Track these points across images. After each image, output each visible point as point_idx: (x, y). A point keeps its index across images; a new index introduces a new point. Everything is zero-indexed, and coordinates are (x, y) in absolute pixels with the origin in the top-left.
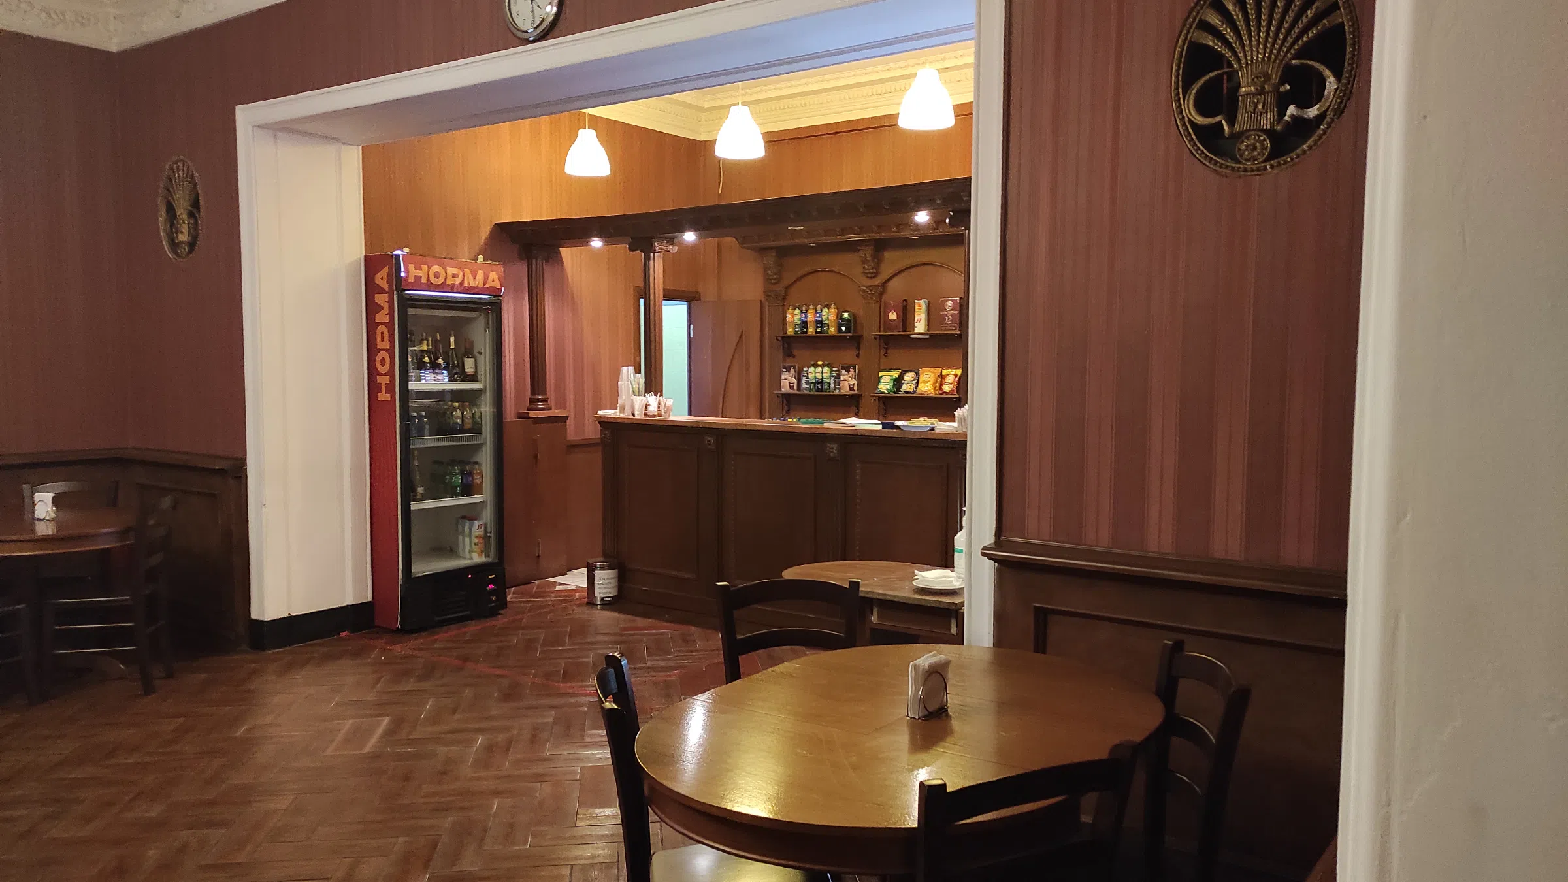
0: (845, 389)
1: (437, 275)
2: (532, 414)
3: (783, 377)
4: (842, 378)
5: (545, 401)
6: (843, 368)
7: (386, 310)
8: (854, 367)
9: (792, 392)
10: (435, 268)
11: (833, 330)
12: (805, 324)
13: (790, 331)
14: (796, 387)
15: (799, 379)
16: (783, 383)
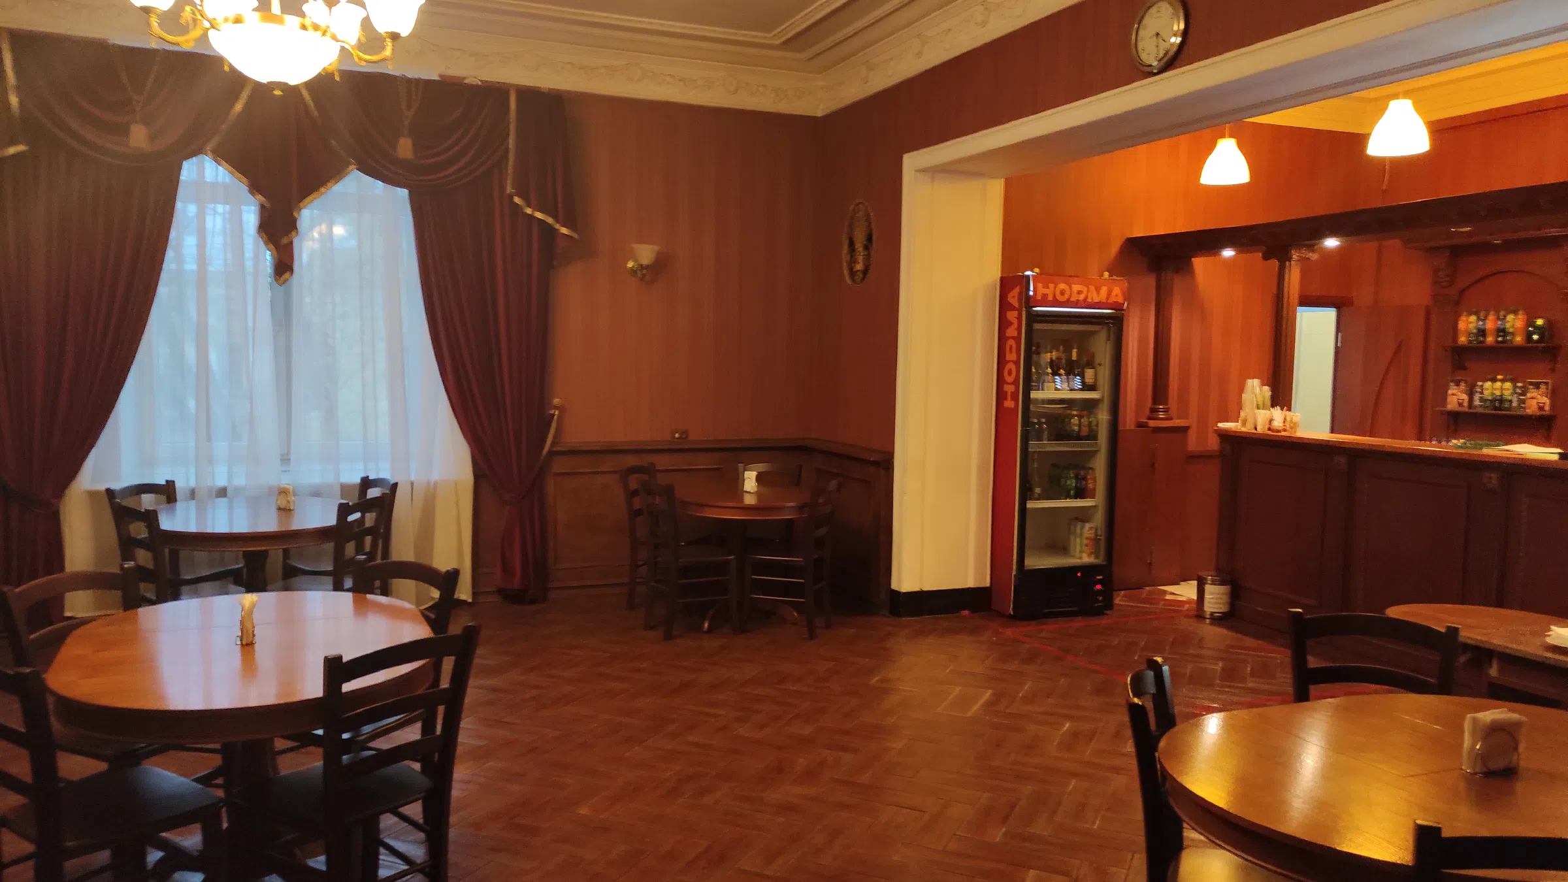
0: (1531, 408)
1: (1062, 293)
2: (1152, 423)
3: (1450, 392)
4: (1529, 395)
5: (1166, 411)
6: (1531, 383)
7: (1016, 325)
8: (1546, 383)
9: (1460, 409)
10: (1062, 286)
11: (1519, 339)
12: (1482, 332)
13: (1463, 340)
14: (1466, 404)
15: (1471, 394)
16: (1449, 399)
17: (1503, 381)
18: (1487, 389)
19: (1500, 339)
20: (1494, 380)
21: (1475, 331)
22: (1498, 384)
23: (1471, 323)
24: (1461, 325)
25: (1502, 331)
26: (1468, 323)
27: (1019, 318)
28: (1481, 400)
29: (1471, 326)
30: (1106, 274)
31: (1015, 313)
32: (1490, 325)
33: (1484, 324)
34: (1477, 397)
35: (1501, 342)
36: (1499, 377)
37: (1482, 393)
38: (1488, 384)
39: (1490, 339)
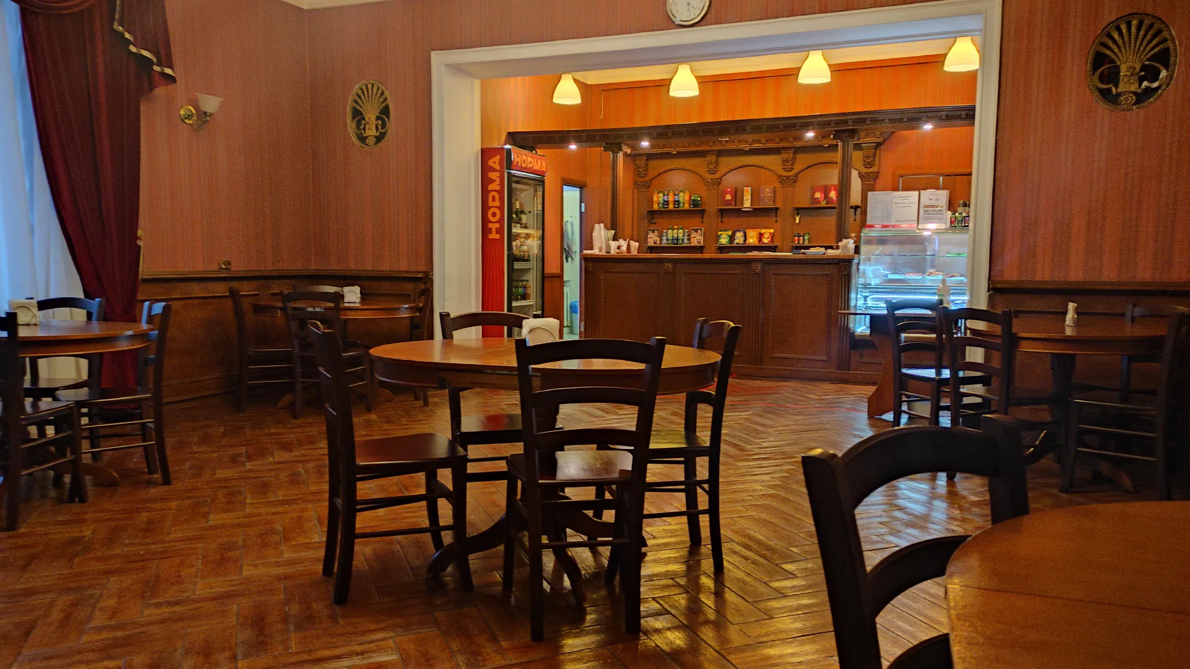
0: (694, 243)
1: (524, 162)
3: (649, 236)
4: (692, 236)
6: (693, 230)
8: (701, 229)
9: (656, 245)
11: (687, 206)
12: (667, 203)
13: (656, 207)
14: (658, 243)
15: (661, 237)
16: (649, 240)
17: (678, 229)
18: (670, 234)
19: (676, 206)
20: (673, 229)
21: (662, 202)
22: (675, 231)
23: (661, 197)
24: (655, 198)
25: (677, 202)
26: (658, 197)
28: (667, 240)
29: (660, 199)
32: (671, 199)
33: (668, 198)
34: (664, 238)
35: (678, 207)
36: (676, 227)
37: (667, 236)
38: (670, 231)
39: (671, 207)
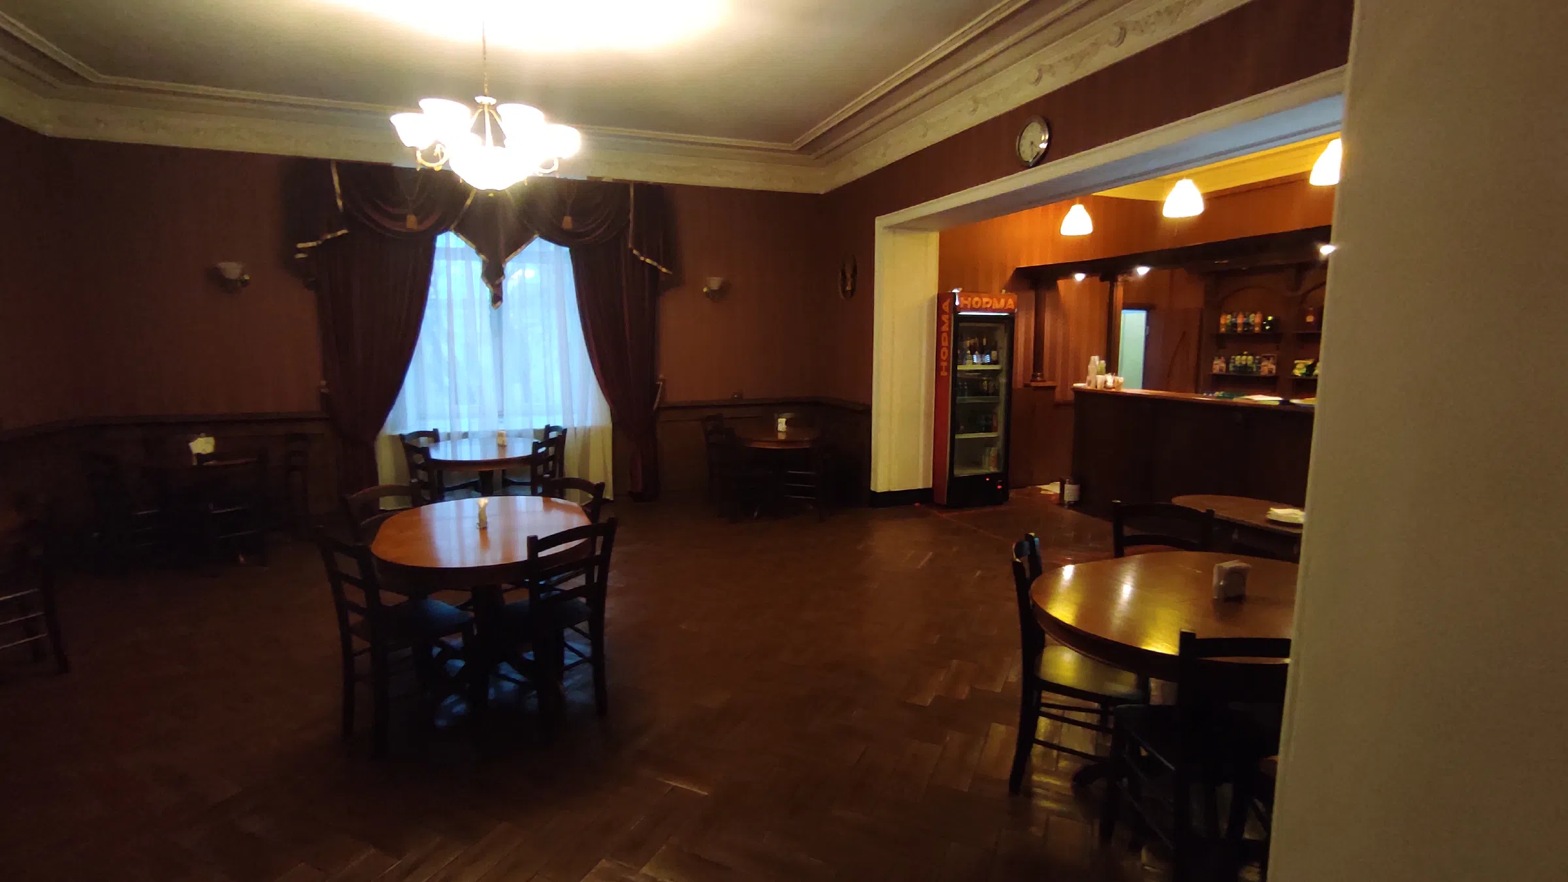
1: (977, 303)
6: (1264, 357)
7: (947, 325)
8: (1274, 356)
10: (976, 299)
11: (1257, 329)
12: (1235, 325)
14: (1225, 370)
19: (1246, 329)
21: (1230, 324)
23: (1228, 319)
24: (1222, 321)
25: (1247, 325)
26: (1226, 319)
27: (950, 319)
29: (1228, 321)
30: (1004, 291)
31: (947, 316)
32: (1240, 320)
33: (1236, 320)
39: (1239, 329)
